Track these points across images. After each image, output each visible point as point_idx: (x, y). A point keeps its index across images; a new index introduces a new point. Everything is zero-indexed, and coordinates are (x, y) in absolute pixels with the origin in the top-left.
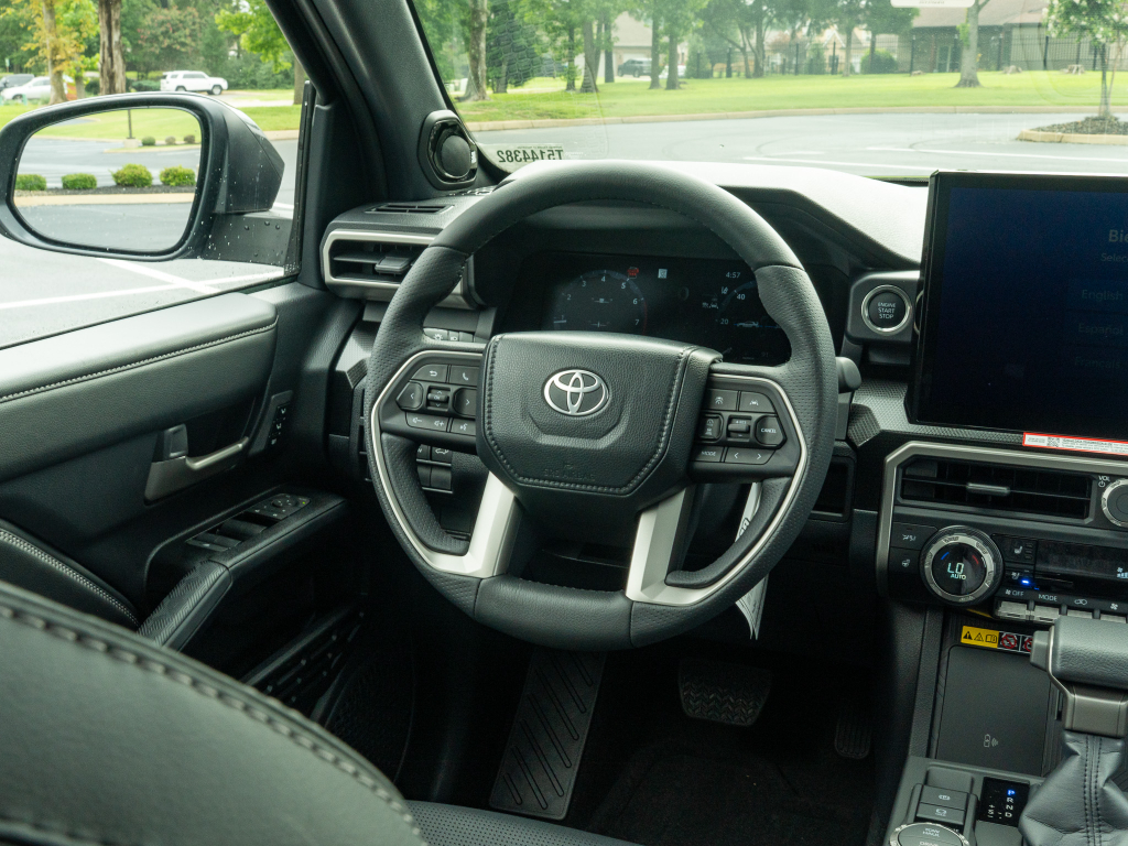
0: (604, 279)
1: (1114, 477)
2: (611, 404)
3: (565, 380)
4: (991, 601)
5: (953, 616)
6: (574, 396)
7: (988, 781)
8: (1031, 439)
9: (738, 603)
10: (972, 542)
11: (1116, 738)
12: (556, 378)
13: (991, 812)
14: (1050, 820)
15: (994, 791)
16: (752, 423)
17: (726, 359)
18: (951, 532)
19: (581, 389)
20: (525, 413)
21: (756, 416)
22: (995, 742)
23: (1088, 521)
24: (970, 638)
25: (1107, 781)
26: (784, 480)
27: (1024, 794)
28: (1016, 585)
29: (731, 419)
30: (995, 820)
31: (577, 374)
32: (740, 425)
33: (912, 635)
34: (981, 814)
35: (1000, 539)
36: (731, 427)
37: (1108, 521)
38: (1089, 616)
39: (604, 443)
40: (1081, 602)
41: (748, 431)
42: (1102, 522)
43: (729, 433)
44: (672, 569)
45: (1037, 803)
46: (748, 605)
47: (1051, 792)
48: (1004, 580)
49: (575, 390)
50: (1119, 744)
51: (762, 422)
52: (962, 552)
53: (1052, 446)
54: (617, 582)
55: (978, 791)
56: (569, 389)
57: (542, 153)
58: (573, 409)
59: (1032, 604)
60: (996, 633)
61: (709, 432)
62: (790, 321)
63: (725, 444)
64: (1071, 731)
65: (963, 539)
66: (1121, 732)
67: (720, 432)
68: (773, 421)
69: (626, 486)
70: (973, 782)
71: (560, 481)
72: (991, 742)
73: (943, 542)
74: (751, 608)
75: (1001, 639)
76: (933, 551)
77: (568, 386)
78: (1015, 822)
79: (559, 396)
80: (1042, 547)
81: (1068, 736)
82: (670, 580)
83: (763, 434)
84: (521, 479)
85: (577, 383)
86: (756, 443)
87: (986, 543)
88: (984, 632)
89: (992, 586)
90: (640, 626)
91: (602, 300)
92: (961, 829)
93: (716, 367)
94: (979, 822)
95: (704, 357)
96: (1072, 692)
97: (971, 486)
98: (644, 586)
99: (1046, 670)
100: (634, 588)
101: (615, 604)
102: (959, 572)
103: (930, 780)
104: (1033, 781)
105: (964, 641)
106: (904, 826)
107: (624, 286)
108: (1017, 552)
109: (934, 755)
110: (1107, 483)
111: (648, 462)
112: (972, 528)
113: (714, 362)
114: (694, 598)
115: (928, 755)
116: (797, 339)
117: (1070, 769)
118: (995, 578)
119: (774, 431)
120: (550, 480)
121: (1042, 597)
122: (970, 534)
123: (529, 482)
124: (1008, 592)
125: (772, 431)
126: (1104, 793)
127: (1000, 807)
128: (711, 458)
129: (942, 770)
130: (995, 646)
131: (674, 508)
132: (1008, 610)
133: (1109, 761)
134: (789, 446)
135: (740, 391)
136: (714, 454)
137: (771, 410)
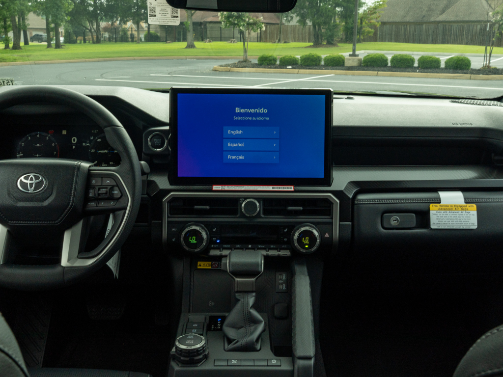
0: (38, 136)
1: (245, 199)
2: (48, 187)
3: (26, 178)
4: (207, 249)
5: (194, 258)
6: (31, 185)
7: (211, 317)
8: (215, 188)
9: (107, 263)
10: (198, 228)
11: (253, 292)
12: (22, 178)
13: (213, 328)
14: (234, 326)
15: (213, 321)
16: (108, 190)
17: (95, 165)
18: (190, 225)
19: (34, 181)
20: (9, 194)
21: (109, 187)
22: (213, 304)
23: (238, 215)
24: (201, 266)
25: (251, 308)
26: (122, 212)
27: (224, 319)
28: (215, 243)
29: (99, 189)
30: (214, 330)
31: (32, 175)
32: (103, 191)
33: (179, 268)
34: (209, 329)
35: (208, 226)
36: (99, 192)
37: (244, 215)
38: (241, 250)
39: (46, 203)
40: (238, 246)
41: (106, 193)
42: (243, 216)
43: (99, 194)
44: (80, 252)
45: (227, 322)
46: (112, 264)
47: (233, 316)
48: (211, 241)
49: (31, 182)
50: (254, 294)
51: (112, 189)
52: (196, 233)
53: (223, 189)
54: (58, 260)
55: (208, 321)
56: (28, 182)
57: (3, 82)
58: (31, 190)
59: (221, 249)
60: (210, 263)
61: (91, 195)
62: (119, 148)
63: (98, 199)
64: (238, 292)
65: (194, 227)
66: (254, 290)
67: (95, 194)
68: (116, 188)
69: (57, 220)
70: (205, 318)
71: (28, 221)
72: (211, 304)
73: (187, 230)
74: (114, 265)
75: (212, 265)
76: (183, 233)
78: (221, 329)
79: (24, 185)
80: (222, 226)
81: (237, 294)
82: (79, 257)
83: (113, 194)
84: (10, 222)
85: (32, 179)
86: (111, 198)
87: (203, 228)
88: (206, 263)
89: (206, 244)
90: (68, 277)
91: (38, 145)
92: (202, 335)
93: (91, 168)
94: (208, 332)
95: (85, 165)
96: (236, 278)
97: (196, 207)
98: (69, 260)
99: (227, 271)
100: (64, 262)
101: (57, 270)
102: (193, 241)
103: (190, 321)
104: (227, 314)
105: (199, 267)
106: (180, 337)
107: (47, 138)
108: (214, 230)
109: (191, 311)
110: (243, 201)
111: (66, 209)
112: (197, 223)
113: (90, 167)
114: (91, 262)
115: (189, 312)
116: (123, 156)
117: (238, 307)
118: (207, 241)
119: (117, 192)
120: (23, 221)
121: (225, 246)
122: (197, 225)
123: (14, 223)
124: (212, 246)
125: (116, 192)
126: (250, 312)
127: (216, 325)
128: (92, 205)
129: (192, 317)
130: (210, 268)
131: (78, 228)
132: (214, 253)
133: (251, 300)
134: (123, 197)
135: (102, 178)
136: (93, 203)
137: (115, 184)
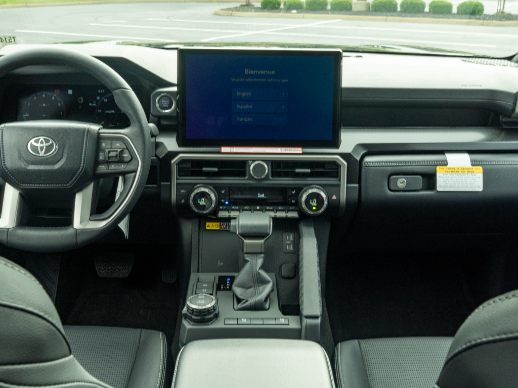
0: (44, 96)
1: (254, 161)
2: (58, 150)
3: (37, 141)
4: (215, 211)
5: (202, 219)
6: (42, 148)
7: (220, 277)
8: (224, 150)
9: (119, 225)
10: (206, 190)
11: (261, 253)
12: (32, 141)
13: (222, 287)
14: (242, 286)
15: (222, 280)
16: (118, 153)
17: (104, 127)
18: (198, 187)
19: (44, 145)
20: (20, 157)
21: (119, 150)
22: (222, 264)
23: (246, 178)
24: (209, 227)
25: (260, 269)
26: (134, 174)
27: (233, 279)
28: (224, 204)
29: (109, 152)
30: (224, 290)
31: (42, 138)
32: (113, 154)
33: (188, 229)
34: (218, 289)
35: (217, 188)
36: (110, 155)
37: (253, 177)
38: (250, 212)
39: (57, 166)
40: (247, 207)
41: (117, 156)
42: (251, 178)
43: (109, 158)
44: (91, 214)
45: (236, 282)
46: (123, 225)
47: (241, 277)
48: (219, 203)
49: (42, 145)
50: (263, 255)
51: (122, 152)
52: (203, 195)
53: (232, 151)
54: (69, 222)
55: (217, 281)
56: (39, 145)
57: (5, 39)
58: (42, 154)
59: (230, 211)
60: (218, 224)
61: (101, 158)
62: (129, 111)
63: (108, 162)
64: (247, 253)
65: (203, 189)
66: (263, 251)
67: (105, 157)
68: (126, 151)
69: (68, 183)
70: (215, 278)
71: (39, 184)
72: (220, 264)
73: (196, 191)
74: (124, 226)
75: (220, 225)
76: (192, 195)
77: (37, 144)
78: (230, 289)
79: (35, 149)
80: (231, 189)
81: (246, 255)
82: (91, 218)
83: (123, 157)
84: (21, 185)
85: (42, 142)
86: (121, 161)
87: (211, 190)
88: (214, 224)
89: (215, 206)
90: (81, 239)
91: (44, 105)
92: (212, 294)
93: (101, 131)
94: (218, 292)
95: (95, 128)
96: (245, 239)
97: (204, 169)
98: (81, 222)
99: (236, 233)
100: (77, 224)
101: (69, 231)
102: (202, 202)
103: (200, 280)
104: (235, 274)
105: (207, 228)
106: (192, 297)
107: (53, 98)
108: (223, 192)
109: (200, 270)
110: (252, 163)
111: (77, 172)
112: (206, 185)
113: (99, 129)
114: (102, 224)
115: (198, 272)
116: (132, 118)
117: (247, 267)
118: (216, 203)
119: (127, 155)
120: (35, 184)
121: (233, 207)
122: (205, 187)
123: (26, 186)
124: (221, 207)
125: (126, 155)
126: (259, 273)
127: (225, 285)
128: (102, 168)
129: (203, 276)
130: (218, 228)
131: (89, 190)
132: (222, 214)
133: (260, 261)
134: (133, 161)
135: (112, 141)
136: (104, 166)
137: (125, 147)
